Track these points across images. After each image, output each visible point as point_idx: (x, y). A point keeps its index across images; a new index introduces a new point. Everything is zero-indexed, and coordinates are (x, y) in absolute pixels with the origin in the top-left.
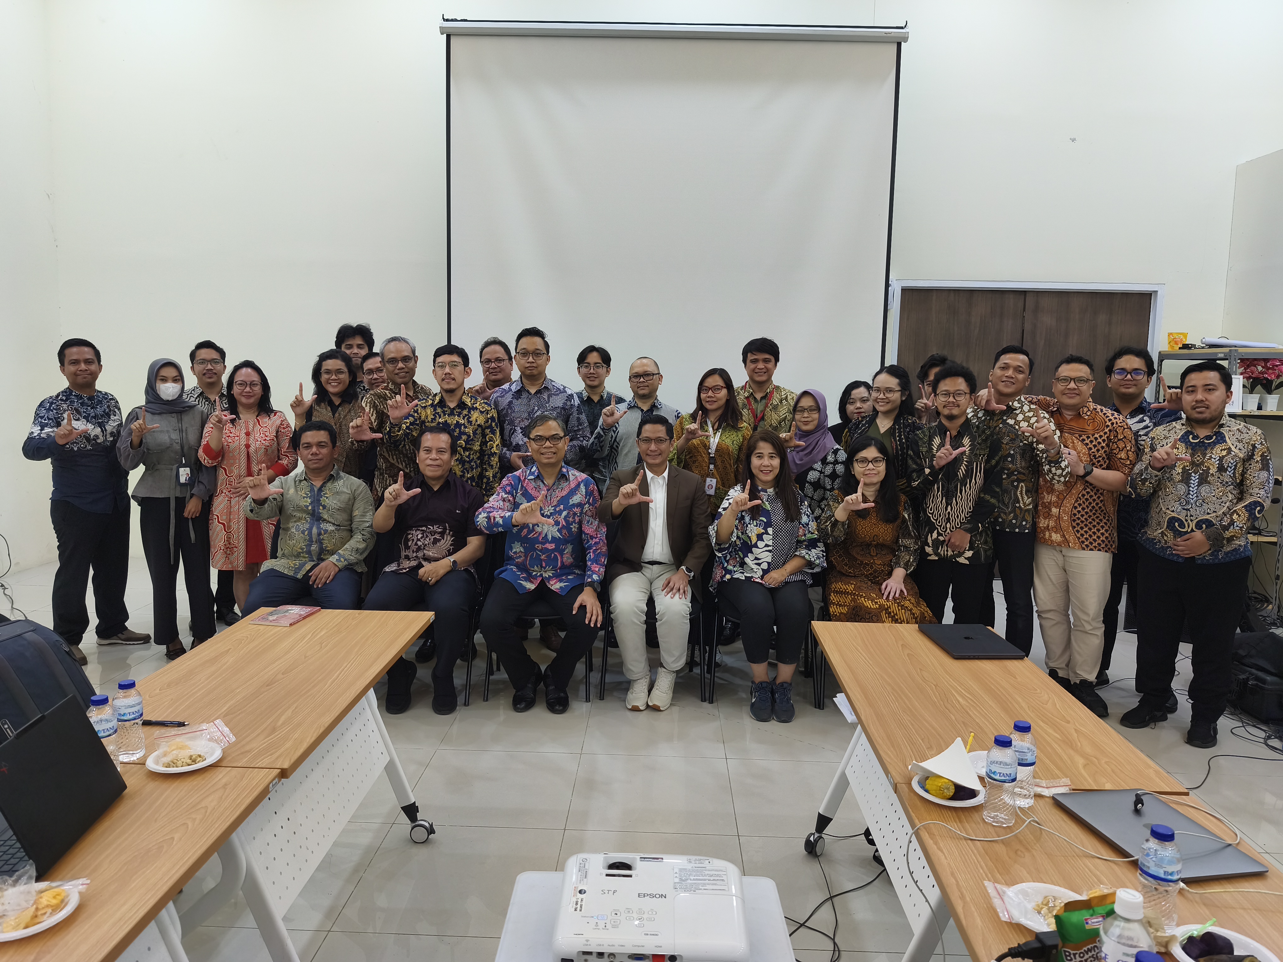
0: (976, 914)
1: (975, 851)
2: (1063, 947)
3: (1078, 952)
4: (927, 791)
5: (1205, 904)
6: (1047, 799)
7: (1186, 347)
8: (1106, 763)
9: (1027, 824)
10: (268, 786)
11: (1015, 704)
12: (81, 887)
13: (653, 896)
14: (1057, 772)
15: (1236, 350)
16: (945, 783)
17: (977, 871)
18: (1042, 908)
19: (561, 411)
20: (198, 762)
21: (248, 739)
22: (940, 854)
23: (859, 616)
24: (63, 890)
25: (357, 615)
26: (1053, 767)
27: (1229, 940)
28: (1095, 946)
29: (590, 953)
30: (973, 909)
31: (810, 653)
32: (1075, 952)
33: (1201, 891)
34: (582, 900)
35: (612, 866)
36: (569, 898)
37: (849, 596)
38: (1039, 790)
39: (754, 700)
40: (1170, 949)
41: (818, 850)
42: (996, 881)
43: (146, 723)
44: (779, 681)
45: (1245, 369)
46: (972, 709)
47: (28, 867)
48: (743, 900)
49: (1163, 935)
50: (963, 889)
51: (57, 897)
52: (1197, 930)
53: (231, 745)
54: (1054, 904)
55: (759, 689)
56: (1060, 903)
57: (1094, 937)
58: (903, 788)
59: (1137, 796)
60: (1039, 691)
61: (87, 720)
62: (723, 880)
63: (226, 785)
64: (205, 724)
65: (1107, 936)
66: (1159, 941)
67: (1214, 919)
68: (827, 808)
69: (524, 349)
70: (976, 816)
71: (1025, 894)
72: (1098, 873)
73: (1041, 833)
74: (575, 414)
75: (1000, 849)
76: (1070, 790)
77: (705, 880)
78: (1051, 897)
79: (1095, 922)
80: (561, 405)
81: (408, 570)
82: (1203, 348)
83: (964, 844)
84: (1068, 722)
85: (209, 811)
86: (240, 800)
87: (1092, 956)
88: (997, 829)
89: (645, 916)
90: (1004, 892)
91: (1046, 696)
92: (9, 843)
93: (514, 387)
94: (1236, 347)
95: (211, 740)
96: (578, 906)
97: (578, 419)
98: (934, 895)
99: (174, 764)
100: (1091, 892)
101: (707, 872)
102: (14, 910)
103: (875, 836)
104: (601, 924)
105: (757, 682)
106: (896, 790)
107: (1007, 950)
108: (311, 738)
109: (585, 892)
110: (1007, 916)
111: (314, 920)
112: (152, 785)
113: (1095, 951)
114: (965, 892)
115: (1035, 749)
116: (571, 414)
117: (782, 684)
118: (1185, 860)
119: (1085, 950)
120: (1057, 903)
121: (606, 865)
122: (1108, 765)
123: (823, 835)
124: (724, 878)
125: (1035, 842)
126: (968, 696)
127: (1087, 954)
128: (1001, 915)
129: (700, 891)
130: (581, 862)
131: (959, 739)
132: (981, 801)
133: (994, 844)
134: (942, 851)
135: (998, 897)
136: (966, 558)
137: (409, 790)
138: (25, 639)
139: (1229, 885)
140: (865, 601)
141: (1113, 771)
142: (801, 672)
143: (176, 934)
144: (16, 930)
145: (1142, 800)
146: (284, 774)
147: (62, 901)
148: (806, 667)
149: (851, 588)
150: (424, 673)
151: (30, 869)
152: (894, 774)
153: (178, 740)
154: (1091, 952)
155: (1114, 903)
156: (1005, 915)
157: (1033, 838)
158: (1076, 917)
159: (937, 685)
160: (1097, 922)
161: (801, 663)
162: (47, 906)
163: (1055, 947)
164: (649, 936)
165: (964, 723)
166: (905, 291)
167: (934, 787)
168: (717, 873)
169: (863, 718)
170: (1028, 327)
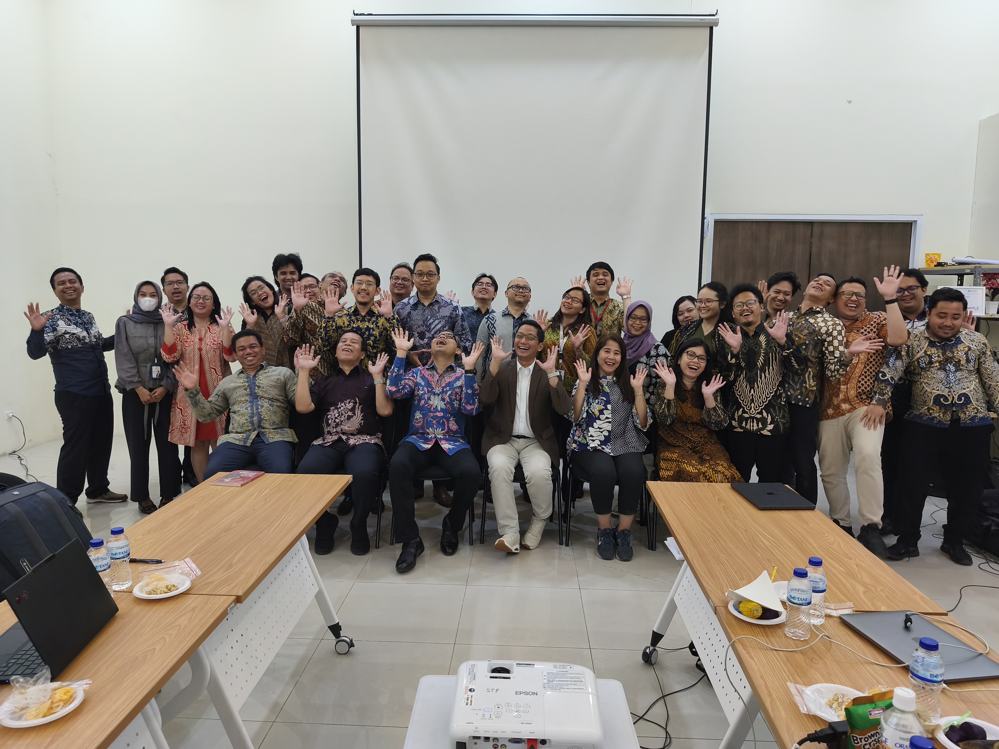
0: (781, 707)
1: (779, 659)
2: (851, 733)
3: (864, 737)
4: (740, 612)
5: (962, 701)
6: (834, 618)
7: (939, 264)
8: (881, 590)
9: (820, 638)
10: (227, 609)
11: (808, 544)
12: (85, 686)
13: (527, 693)
14: (843, 597)
15: (980, 267)
16: (755, 606)
17: (781, 674)
18: (833, 703)
19: (448, 319)
20: (173, 591)
21: (211, 573)
22: (751, 661)
23: (682, 478)
24: (72, 688)
25: (293, 478)
26: (839, 593)
27: (982, 728)
28: (877, 732)
29: (478, 738)
30: (779, 704)
31: (644, 507)
32: (861, 737)
33: (958, 690)
34: (472, 697)
35: (495, 670)
36: (461, 695)
37: (675, 463)
38: (829, 612)
39: (600, 543)
40: (935, 735)
41: (653, 659)
42: (796, 682)
43: (133, 561)
44: (620, 529)
45: (987, 281)
46: (774, 548)
47: (44, 671)
48: (598, 697)
49: (930, 724)
50: (770, 689)
51: (67, 693)
52: (957, 720)
53: (198, 578)
54: (843, 700)
55: (603, 534)
56: (848, 699)
57: (876, 724)
58: (721, 610)
59: (907, 616)
60: (827, 534)
61: (88, 557)
62: (581, 681)
63: (194, 608)
64: (178, 561)
65: (887, 724)
66: (927, 729)
67: (971, 712)
68: (660, 627)
69: (420, 270)
70: (779, 632)
71: (819, 692)
72: (877, 676)
73: (831, 645)
74: (460, 321)
75: (799, 657)
76: (853, 611)
77: (567, 681)
78: (840, 695)
79: (876, 714)
80: (448, 315)
81: (331, 443)
82: (953, 265)
83: (770, 654)
84: (851, 559)
85: (182, 628)
86: (205, 620)
87: (875, 740)
88: (797, 642)
89: (521, 709)
90: (803, 691)
91: (833, 538)
92: (29, 652)
93: (412, 301)
94: (980, 264)
95: (182, 573)
96: (469, 702)
97: (462, 325)
98: (746, 693)
99: (154, 592)
100: (871, 690)
101: (569, 675)
102: (34, 703)
103: (698, 648)
104: (487, 715)
105: (602, 529)
106: (716, 612)
107: (806, 736)
108: (259, 572)
109: (474, 691)
110: (806, 709)
111: (262, 713)
112: (138, 609)
113: (877, 736)
114: (772, 690)
115: (826, 580)
116: (456, 322)
117: (623, 531)
118: (947, 665)
119: (869, 736)
120: (845, 700)
121: (490, 669)
122: (883, 592)
123: (656, 648)
124: (583, 679)
125: (826, 652)
126: (771, 538)
127: (871, 738)
128: (801, 708)
129: (564, 690)
130: (471, 667)
131: (765, 572)
132: (783, 620)
133: (794, 653)
134: (753, 659)
135: (798, 694)
136: (768, 431)
137: (334, 613)
138: (38, 497)
139: (982, 686)
140: (688, 467)
141: (887, 597)
142: (637, 522)
143: (157, 723)
144: (37, 718)
145: (911, 619)
146: (239, 600)
147: (71, 697)
148: (641, 517)
149: (675, 456)
150: (344, 523)
151: (46, 672)
152: (714, 599)
153: (157, 573)
154: (874, 737)
155: (892, 698)
156: (804, 709)
157: (825, 649)
158: (862, 710)
159: (746, 530)
160: (878, 714)
161: (637, 515)
162: (60, 700)
163: (845, 733)
164: (524, 724)
165: (768, 559)
166: (717, 222)
167: (746, 610)
168: (576, 676)
169: (688, 556)
170: (814, 250)
